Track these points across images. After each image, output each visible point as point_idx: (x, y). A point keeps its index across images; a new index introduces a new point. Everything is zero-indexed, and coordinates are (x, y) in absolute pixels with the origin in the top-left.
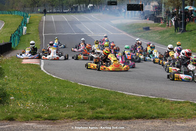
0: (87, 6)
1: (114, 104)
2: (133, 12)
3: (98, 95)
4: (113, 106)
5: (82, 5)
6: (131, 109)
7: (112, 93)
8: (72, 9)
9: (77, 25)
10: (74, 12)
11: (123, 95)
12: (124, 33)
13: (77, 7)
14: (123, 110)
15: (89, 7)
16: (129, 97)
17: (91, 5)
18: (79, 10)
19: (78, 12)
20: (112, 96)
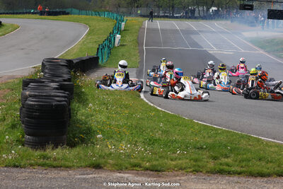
0: (208, 9)
1: (245, 154)
2: (276, 21)
3: (222, 138)
4: (245, 156)
5: (201, 8)
6: (271, 162)
7: (242, 137)
8: (186, 13)
9: (193, 36)
10: (190, 18)
11: (259, 140)
12: (261, 52)
13: (194, 10)
14: (258, 163)
15: (211, 10)
16: (268, 144)
17: (214, 8)
18: (196, 14)
19: (196, 18)
20: (243, 142)
